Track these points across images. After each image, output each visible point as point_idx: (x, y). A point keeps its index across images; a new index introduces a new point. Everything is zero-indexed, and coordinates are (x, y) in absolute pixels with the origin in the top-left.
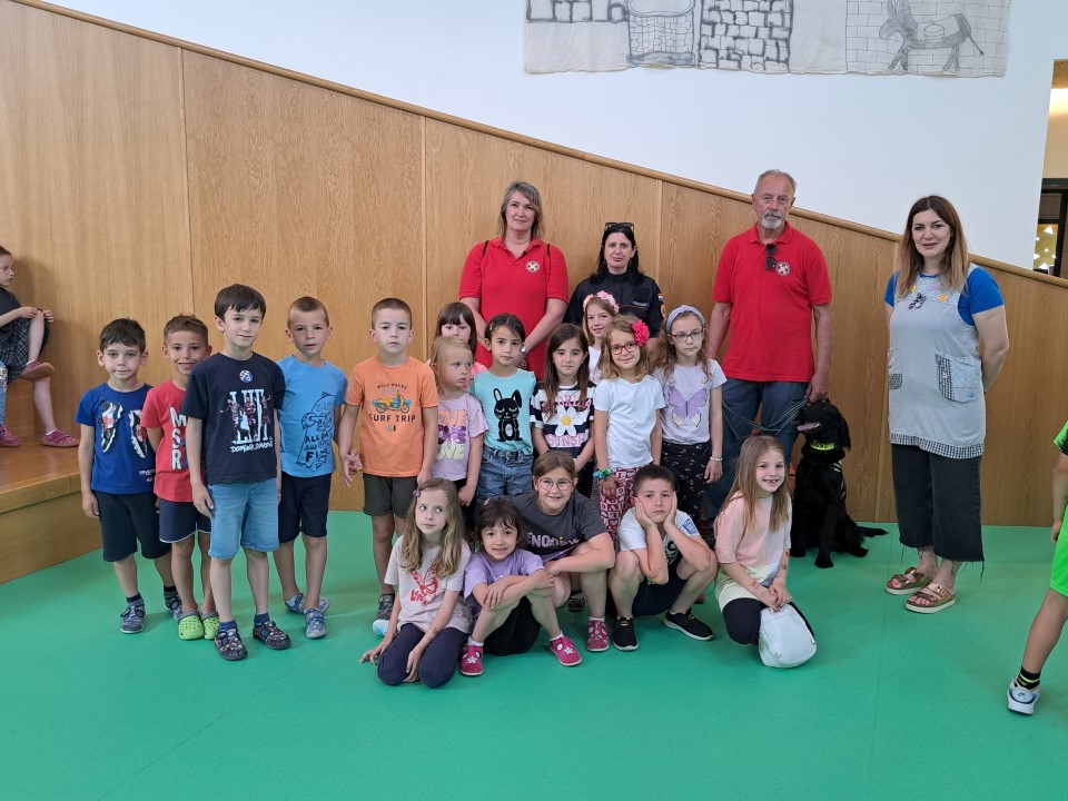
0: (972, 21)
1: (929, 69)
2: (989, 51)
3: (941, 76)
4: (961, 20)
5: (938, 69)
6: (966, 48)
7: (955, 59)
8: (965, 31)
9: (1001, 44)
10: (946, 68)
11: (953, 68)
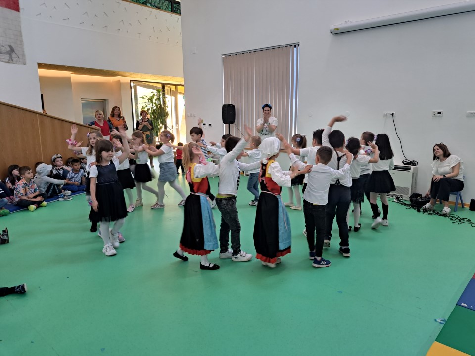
0: (14, 48)
1: (4, 60)
2: (21, 57)
3: (8, 62)
4: (10, 46)
5: (7, 61)
6: (14, 55)
7: (11, 58)
8: (12, 50)
9: (24, 55)
10: (9, 60)
11: (11, 61)
